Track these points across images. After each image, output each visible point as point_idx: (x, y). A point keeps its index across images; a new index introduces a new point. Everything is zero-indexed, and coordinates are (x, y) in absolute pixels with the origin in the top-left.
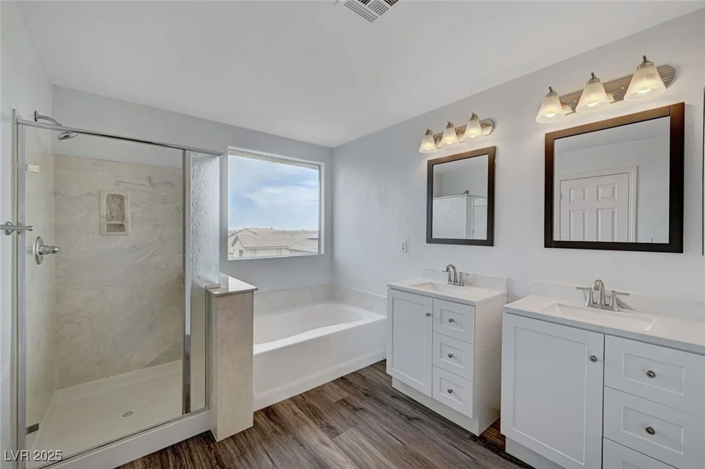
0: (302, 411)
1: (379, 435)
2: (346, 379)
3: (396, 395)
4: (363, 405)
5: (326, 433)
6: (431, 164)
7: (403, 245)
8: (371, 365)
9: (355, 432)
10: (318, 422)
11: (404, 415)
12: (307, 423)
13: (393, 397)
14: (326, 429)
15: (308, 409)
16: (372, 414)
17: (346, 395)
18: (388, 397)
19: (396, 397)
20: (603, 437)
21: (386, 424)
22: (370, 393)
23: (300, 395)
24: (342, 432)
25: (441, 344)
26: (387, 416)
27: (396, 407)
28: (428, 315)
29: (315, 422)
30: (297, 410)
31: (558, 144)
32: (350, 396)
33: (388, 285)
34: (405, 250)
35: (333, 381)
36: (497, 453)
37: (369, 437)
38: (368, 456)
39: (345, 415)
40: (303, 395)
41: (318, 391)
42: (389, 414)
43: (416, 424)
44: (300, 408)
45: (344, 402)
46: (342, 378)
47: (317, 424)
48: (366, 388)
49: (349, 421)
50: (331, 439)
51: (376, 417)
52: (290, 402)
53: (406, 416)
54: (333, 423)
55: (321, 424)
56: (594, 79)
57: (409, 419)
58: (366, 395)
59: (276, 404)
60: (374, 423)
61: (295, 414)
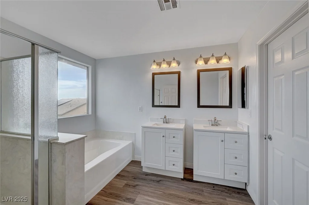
0: (109, 198)
1: (152, 192)
2: (120, 175)
3: (147, 174)
4: (136, 183)
5: (129, 202)
6: (154, 74)
7: (140, 108)
8: (127, 165)
9: (141, 196)
10: (121, 199)
11: (155, 181)
12: (116, 202)
13: (146, 175)
14: (127, 201)
15: (111, 196)
16: (143, 186)
17: (126, 182)
18: (144, 176)
19: (147, 175)
20: (224, 164)
21: (151, 187)
22: (136, 177)
23: (101, 190)
24: (136, 199)
25: (169, 147)
26: (150, 184)
27: (150, 179)
28: (163, 136)
29: (119, 200)
30: (106, 199)
31: (201, 73)
32: (127, 182)
33: (142, 126)
34: (141, 111)
35: (115, 178)
36: (192, 182)
37: (149, 196)
38: (153, 203)
39: (131, 191)
40: (103, 190)
41: (109, 185)
42: (150, 183)
43: (161, 182)
44: (106, 197)
45: (127, 185)
46: (118, 175)
47: (121, 200)
48: (133, 175)
49: (135, 192)
50: (133, 204)
51: (146, 186)
52: (98, 196)
53: (156, 181)
54: (129, 197)
55: (123, 200)
56: (213, 55)
57: (158, 181)
58: (134, 178)
59: (91, 200)
60: (146, 189)
61: (106, 201)
